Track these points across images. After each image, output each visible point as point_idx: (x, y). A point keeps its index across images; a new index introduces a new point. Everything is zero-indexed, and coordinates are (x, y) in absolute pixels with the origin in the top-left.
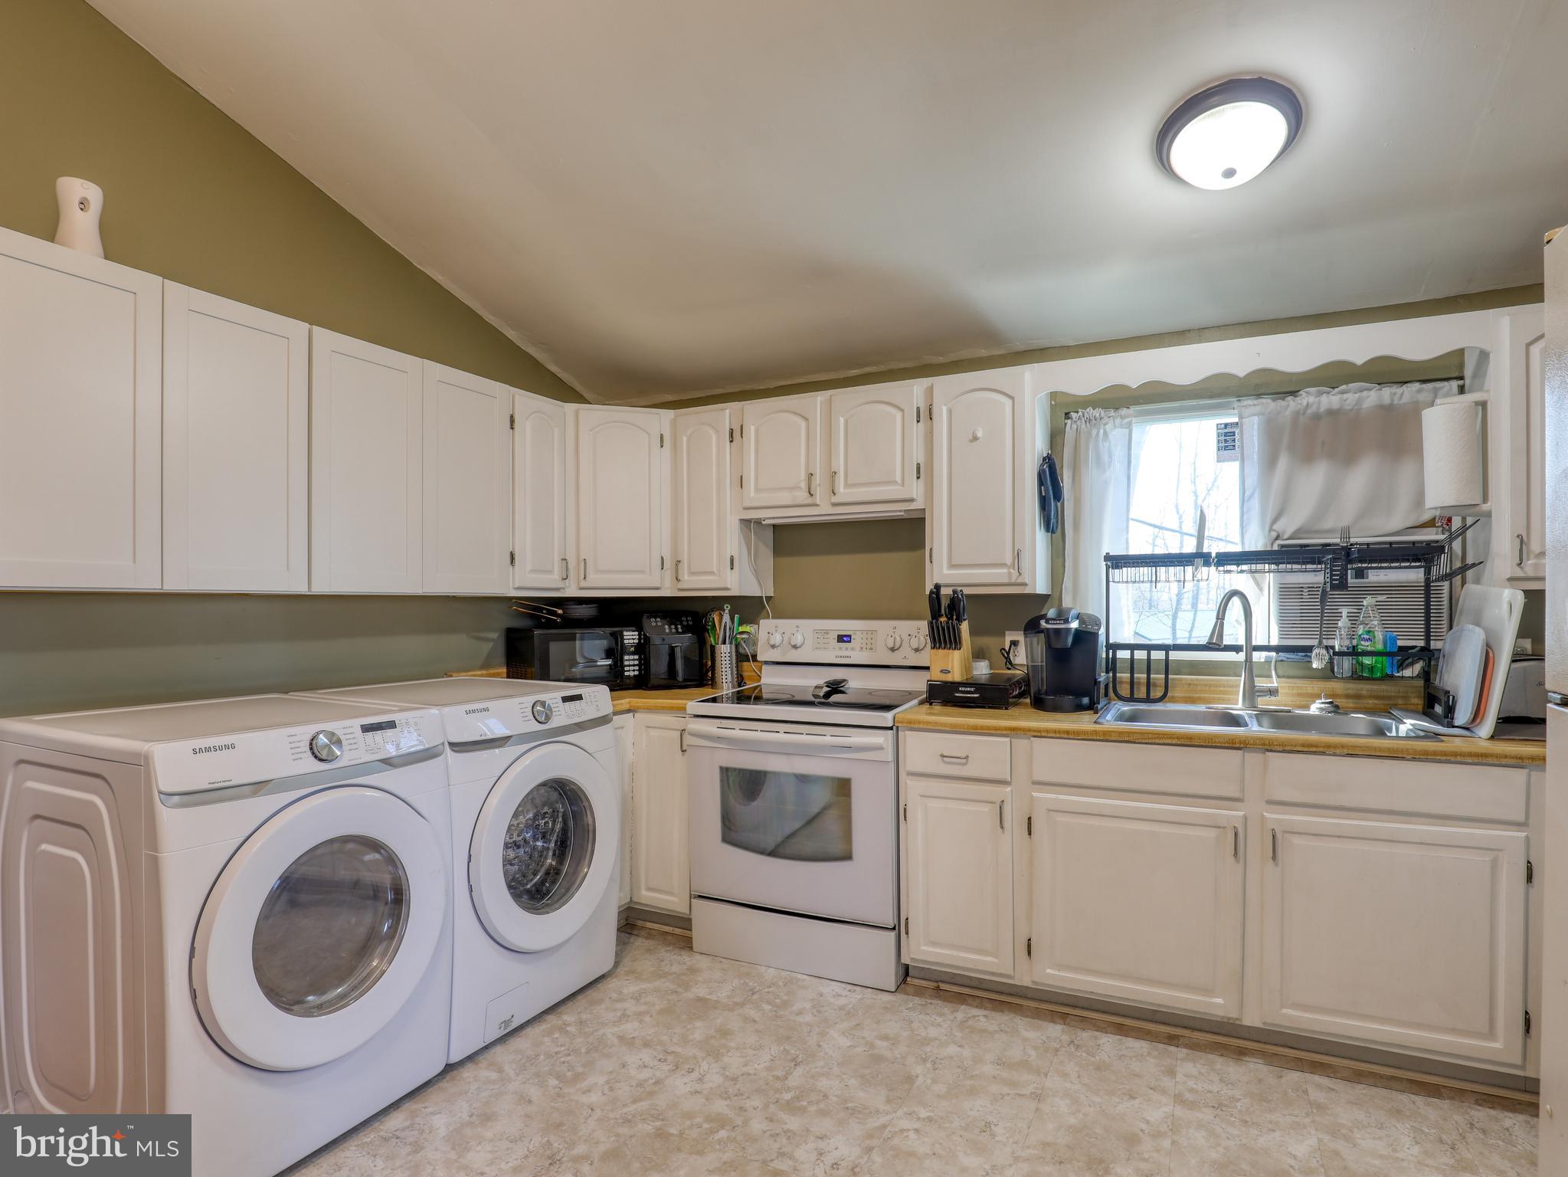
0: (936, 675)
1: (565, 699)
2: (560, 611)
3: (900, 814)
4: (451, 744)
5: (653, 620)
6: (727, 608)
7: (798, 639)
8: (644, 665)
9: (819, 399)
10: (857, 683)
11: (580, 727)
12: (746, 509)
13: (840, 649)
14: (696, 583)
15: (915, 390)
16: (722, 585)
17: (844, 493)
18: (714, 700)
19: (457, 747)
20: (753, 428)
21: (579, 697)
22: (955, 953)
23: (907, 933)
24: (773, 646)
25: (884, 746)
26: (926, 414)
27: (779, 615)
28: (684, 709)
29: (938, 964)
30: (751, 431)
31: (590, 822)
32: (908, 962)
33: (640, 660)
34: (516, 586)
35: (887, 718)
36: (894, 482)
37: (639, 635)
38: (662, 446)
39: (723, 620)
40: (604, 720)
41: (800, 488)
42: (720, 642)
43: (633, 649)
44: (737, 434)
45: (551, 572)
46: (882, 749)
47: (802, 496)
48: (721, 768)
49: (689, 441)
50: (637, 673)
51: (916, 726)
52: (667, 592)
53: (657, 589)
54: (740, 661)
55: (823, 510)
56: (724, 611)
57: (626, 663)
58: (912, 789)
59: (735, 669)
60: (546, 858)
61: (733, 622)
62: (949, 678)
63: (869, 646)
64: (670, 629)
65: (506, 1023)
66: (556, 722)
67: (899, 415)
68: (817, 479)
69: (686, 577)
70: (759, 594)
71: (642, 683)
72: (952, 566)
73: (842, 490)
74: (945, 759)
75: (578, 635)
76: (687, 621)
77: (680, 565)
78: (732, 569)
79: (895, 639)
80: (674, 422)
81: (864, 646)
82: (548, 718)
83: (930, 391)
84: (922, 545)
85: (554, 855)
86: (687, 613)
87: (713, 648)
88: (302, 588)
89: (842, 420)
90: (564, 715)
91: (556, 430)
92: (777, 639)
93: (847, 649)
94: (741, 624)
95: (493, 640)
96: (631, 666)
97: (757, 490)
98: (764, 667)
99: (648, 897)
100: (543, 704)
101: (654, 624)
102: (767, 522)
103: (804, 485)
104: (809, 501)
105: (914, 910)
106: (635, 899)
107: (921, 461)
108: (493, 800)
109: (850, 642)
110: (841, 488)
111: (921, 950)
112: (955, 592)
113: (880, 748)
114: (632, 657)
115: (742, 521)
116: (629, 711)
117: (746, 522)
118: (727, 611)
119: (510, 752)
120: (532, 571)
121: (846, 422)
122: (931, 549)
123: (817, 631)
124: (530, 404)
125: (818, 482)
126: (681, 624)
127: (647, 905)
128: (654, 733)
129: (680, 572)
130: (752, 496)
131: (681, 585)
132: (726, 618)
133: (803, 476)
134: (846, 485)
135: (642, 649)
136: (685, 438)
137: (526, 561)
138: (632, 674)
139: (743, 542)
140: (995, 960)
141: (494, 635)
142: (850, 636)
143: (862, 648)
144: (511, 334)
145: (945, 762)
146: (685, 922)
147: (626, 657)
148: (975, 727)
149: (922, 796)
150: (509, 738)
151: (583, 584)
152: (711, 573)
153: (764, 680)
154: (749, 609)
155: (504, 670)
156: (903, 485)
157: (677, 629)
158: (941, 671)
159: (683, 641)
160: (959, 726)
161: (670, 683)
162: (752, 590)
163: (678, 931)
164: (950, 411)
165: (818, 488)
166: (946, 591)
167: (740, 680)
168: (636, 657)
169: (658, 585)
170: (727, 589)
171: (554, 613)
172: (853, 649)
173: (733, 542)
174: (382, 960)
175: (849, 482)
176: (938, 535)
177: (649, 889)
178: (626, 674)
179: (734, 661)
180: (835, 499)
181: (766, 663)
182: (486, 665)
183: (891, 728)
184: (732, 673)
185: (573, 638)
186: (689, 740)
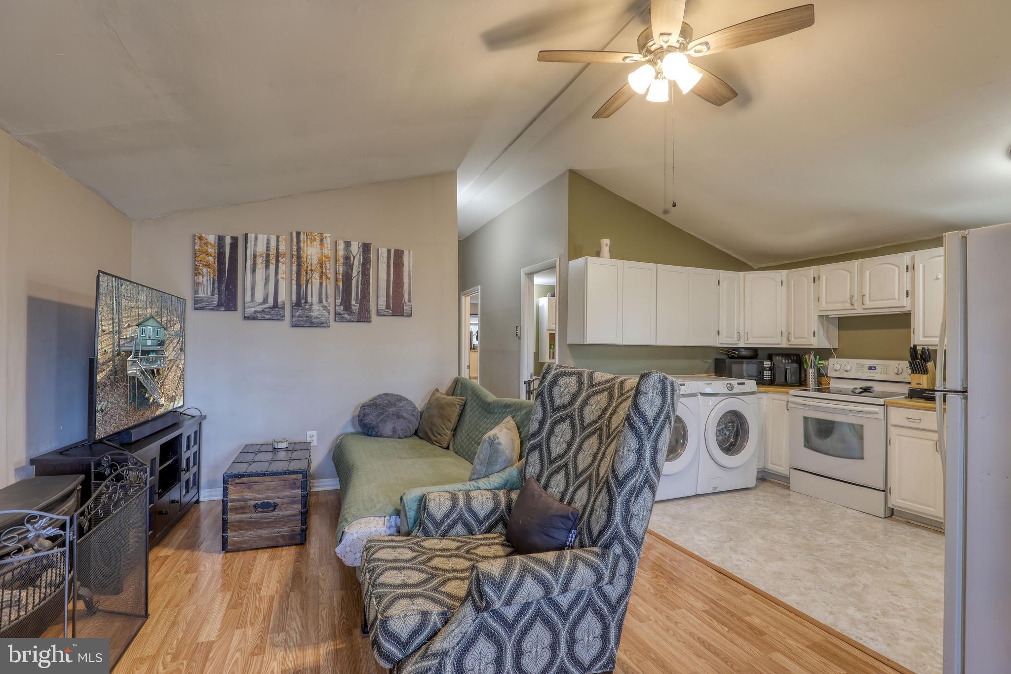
0: (914, 385)
1: (738, 384)
2: (737, 353)
3: (887, 442)
4: (700, 393)
5: (777, 357)
6: (813, 353)
7: (849, 368)
8: (773, 376)
9: (856, 263)
10: (878, 388)
11: (744, 394)
12: (820, 311)
13: (870, 373)
14: (797, 342)
15: (906, 258)
16: (809, 343)
17: (868, 303)
18: (806, 390)
19: (703, 394)
20: (824, 277)
21: (744, 384)
22: (914, 505)
23: (890, 493)
24: (836, 370)
25: (879, 412)
26: (911, 268)
27: (841, 356)
28: (788, 393)
29: (905, 508)
30: (823, 278)
31: (747, 427)
32: (891, 506)
33: (771, 373)
34: (720, 342)
35: (881, 401)
36: (895, 299)
37: (771, 363)
38: (782, 285)
39: (810, 358)
40: (753, 393)
41: (847, 302)
42: (809, 367)
43: (768, 369)
44: (817, 279)
45: (733, 337)
46: (878, 413)
47: (848, 306)
48: (804, 417)
49: (794, 283)
50: (770, 379)
51: (895, 405)
52: (784, 345)
53: (780, 344)
54: (820, 377)
55: (859, 311)
56: (811, 354)
57: (765, 374)
58: (893, 431)
59: (816, 379)
60: (731, 438)
61: (816, 359)
62: (921, 387)
63: (885, 372)
64: (785, 361)
65: (715, 488)
66: (735, 391)
67: (897, 269)
68: (855, 298)
69: (793, 339)
70: (829, 347)
71: (772, 383)
72: (925, 337)
73: (868, 302)
74: (910, 420)
75: (744, 362)
76: (794, 358)
77: (790, 335)
78: (814, 336)
79: (898, 369)
80: (787, 275)
81: (882, 372)
82: (732, 389)
83: (913, 258)
84: (910, 327)
85: (733, 437)
86: (794, 355)
87: (805, 370)
88: (654, 344)
89: (868, 272)
90: (737, 389)
91: (736, 284)
92: (838, 367)
93: (873, 373)
94: (820, 360)
95: (710, 362)
96: (767, 376)
97: (826, 303)
98: (832, 380)
99: (772, 467)
100: (730, 384)
101: (778, 359)
102: (831, 316)
103: (849, 301)
104: (852, 307)
105: (893, 483)
106: (766, 467)
107: (909, 289)
108: (713, 414)
109: (875, 370)
110: (867, 302)
111: (895, 501)
112: (923, 348)
113: (876, 413)
114: (767, 372)
115: (819, 316)
116: (765, 392)
117: (821, 317)
118: (812, 354)
119: (719, 398)
120: (726, 337)
121: (870, 273)
122: (914, 329)
123: (858, 364)
124: (725, 275)
125: (856, 299)
126: (791, 360)
127: (771, 470)
128: (775, 402)
129: (790, 337)
130: (824, 305)
131: (790, 343)
132: (812, 357)
133: (848, 297)
134: (870, 300)
135: (771, 369)
136: (793, 282)
137: (724, 333)
138: (767, 379)
139: (820, 324)
140: (934, 510)
141: (710, 361)
142: (875, 367)
143: (881, 373)
144: (718, 247)
145: (910, 421)
146: (787, 479)
147: (765, 372)
148: (925, 407)
149: (898, 435)
150: (719, 394)
151: (746, 342)
152: (805, 338)
153: (831, 385)
154: (824, 354)
155: (714, 374)
156: (899, 300)
157: (788, 361)
158: (917, 384)
159: (792, 367)
160: (917, 406)
161: (786, 384)
162: (826, 345)
163: (785, 484)
164: (924, 267)
165: (856, 302)
166: (919, 348)
167: (819, 383)
168: (770, 372)
169: (780, 343)
170: (812, 345)
171: (734, 353)
172: (876, 373)
173: (815, 325)
174: (681, 450)
175: (871, 299)
176: (918, 322)
177: (772, 464)
178: (765, 379)
179: (816, 376)
180: (864, 307)
181: (833, 378)
182: (707, 372)
183: (883, 405)
184: (815, 380)
185: (742, 363)
186: (790, 405)
